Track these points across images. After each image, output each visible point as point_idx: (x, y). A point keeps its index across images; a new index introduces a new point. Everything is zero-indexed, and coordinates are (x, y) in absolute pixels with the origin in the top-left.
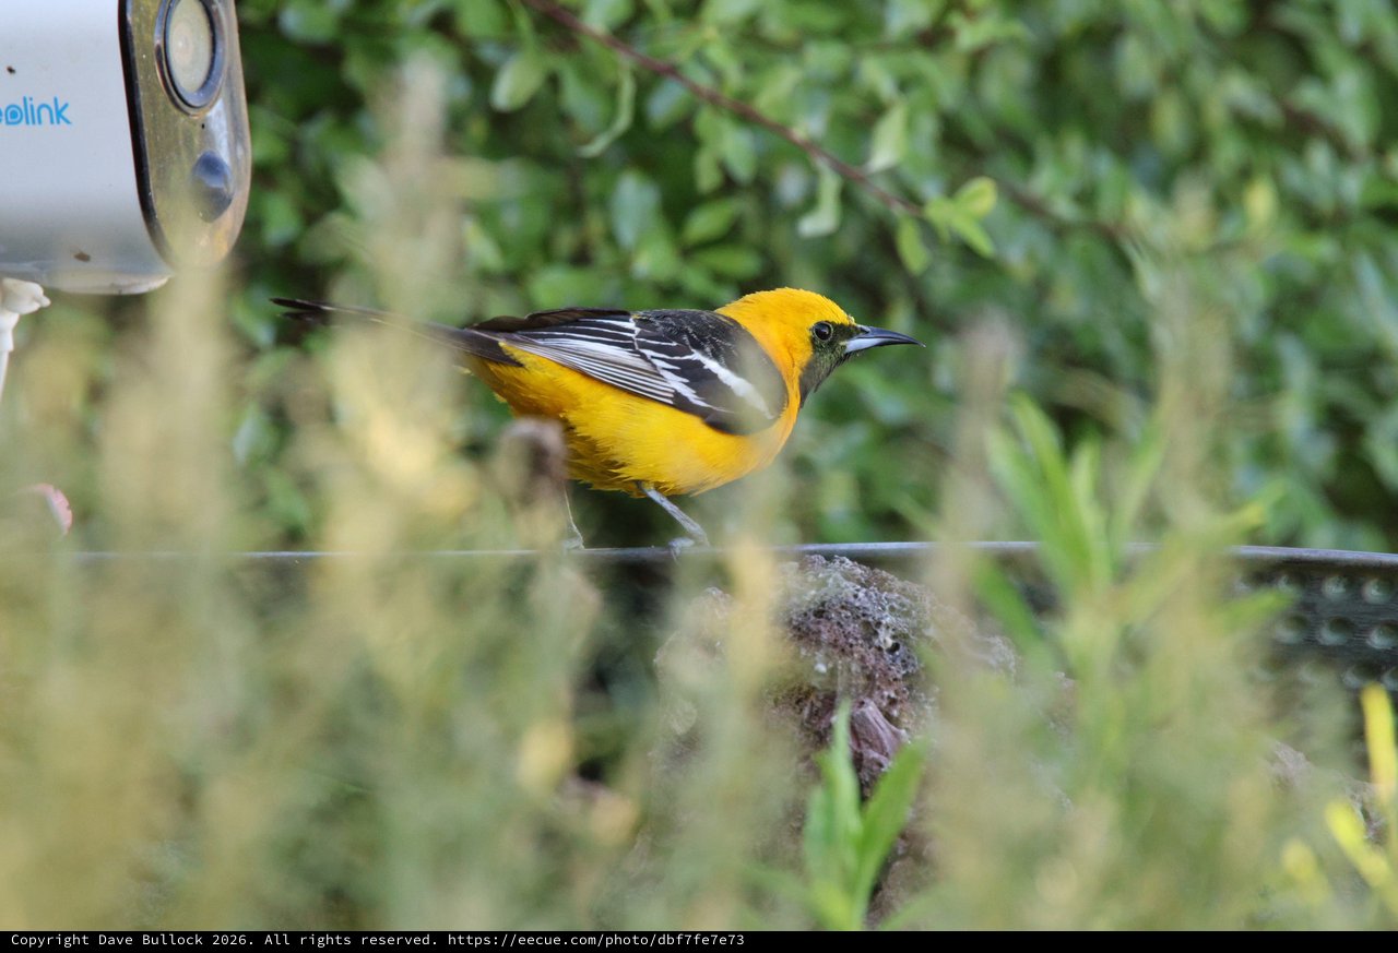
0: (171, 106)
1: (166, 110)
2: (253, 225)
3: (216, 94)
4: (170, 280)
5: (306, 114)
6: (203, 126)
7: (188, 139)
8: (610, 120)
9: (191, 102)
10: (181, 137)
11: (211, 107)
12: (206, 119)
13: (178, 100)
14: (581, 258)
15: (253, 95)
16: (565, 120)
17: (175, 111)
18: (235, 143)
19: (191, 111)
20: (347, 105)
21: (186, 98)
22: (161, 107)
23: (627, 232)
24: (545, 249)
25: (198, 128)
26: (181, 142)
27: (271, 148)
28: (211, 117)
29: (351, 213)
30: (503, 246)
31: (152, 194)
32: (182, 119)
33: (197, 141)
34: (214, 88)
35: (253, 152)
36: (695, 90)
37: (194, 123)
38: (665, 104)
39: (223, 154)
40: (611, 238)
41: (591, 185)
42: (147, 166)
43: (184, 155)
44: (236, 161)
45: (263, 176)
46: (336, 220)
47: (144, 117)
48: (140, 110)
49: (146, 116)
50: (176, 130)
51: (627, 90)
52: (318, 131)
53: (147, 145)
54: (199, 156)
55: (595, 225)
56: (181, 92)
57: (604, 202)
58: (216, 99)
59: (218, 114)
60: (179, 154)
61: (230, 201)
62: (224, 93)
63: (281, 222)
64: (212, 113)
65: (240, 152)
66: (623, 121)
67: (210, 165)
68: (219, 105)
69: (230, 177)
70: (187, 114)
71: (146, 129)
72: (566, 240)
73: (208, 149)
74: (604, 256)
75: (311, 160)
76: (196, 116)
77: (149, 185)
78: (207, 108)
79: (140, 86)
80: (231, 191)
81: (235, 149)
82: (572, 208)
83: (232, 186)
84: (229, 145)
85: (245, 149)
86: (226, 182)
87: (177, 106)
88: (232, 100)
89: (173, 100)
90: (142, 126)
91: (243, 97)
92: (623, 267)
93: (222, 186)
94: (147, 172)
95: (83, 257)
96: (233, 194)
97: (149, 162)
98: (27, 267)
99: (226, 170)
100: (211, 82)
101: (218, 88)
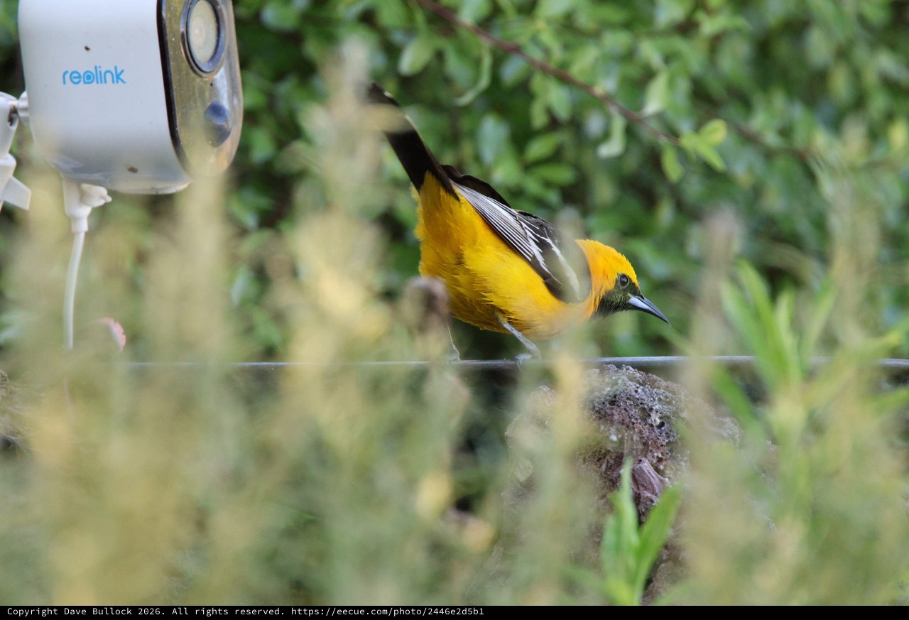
0: (191, 71)
1: (187, 74)
2: (244, 149)
3: (219, 64)
4: (189, 185)
5: (279, 76)
6: (212, 85)
7: (202, 92)
8: (476, 81)
9: (204, 69)
10: (197, 91)
11: (217, 72)
12: (213, 80)
13: (196, 68)
15: (244, 65)
16: (448, 81)
17: (193, 75)
18: (233, 95)
19: (204, 75)
20: (306, 71)
21: (200, 66)
22: (184, 72)
23: (488, 154)
25: (209, 86)
26: (197, 95)
27: (256, 99)
28: (216, 79)
29: (309, 141)
31: (178, 129)
32: (198, 80)
33: (207, 94)
34: (219, 60)
35: (244, 103)
36: (532, 62)
37: (206, 82)
38: (512, 71)
39: (225, 103)
40: (478, 158)
41: (465, 123)
42: (175, 110)
43: (199, 104)
44: (233, 107)
45: (251, 117)
46: (298, 146)
47: (173, 78)
48: (171, 75)
49: (174, 78)
50: (194, 87)
51: (487, 62)
52: (286, 88)
53: (175, 96)
54: (209, 104)
55: (467, 149)
56: (197, 62)
57: (473, 135)
58: (220, 68)
59: (222, 77)
60: (195, 103)
61: (229, 133)
62: (225, 61)
63: (262, 148)
64: (217, 76)
65: (236, 102)
66: (484, 82)
67: (216, 110)
68: (222, 71)
69: (229, 117)
70: (201, 77)
71: (175, 86)
72: (449, 160)
73: (214, 99)
74: (474, 170)
75: (282, 107)
76: (207, 78)
77: (176, 123)
78: (214, 73)
79: (170, 58)
80: (230, 127)
81: (233, 99)
82: (452, 138)
83: (230, 123)
84: (229, 97)
85: (239, 100)
86: (226, 121)
87: (195, 72)
88: (230, 68)
89: (192, 68)
90: (171, 84)
91: (237, 66)
92: (486, 176)
93: (224, 123)
94: (175, 114)
95: (133, 170)
96: (231, 129)
97: (176, 108)
98: (97, 176)
99: (226, 113)
100: (217, 56)
101: (221, 60)
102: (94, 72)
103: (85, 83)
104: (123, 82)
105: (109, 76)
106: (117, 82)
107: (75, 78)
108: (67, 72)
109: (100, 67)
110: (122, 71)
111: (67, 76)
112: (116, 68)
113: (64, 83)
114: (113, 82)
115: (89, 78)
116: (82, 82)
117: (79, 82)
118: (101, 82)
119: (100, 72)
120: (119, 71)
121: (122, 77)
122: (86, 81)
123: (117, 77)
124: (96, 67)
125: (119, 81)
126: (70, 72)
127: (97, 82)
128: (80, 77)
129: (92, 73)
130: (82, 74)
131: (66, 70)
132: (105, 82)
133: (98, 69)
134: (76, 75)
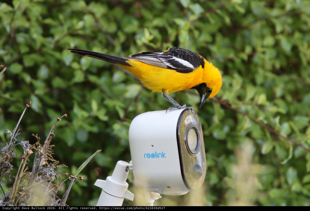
0: (188, 154)
1: (187, 154)
2: (207, 179)
3: (198, 151)
4: (189, 192)
5: (219, 156)
6: (196, 158)
7: (192, 161)
8: (287, 156)
9: (193, 153)
10: (191, 160)
11: (197, 154)
12: (196, 157)
14: (279, 187)
15: (207, 151)
16: (276, 156)
17: (189, 155)
18: (203, 161)
19: (193, 155)
20: (229, 153)
21: (192, 152)
22: (186, 154)
23: (290, 181)
24: (272, 185)
25: (194, 158)
26: (191, 162)
27: (211, 163)
28: (197, 156)
29: (230, 177)
30: (263, 184)
31: (184, 173)
32: (191, 156)
33: (194, 161)
34: (198, 149)
35: (207, 164)
36: (305, 149)
37: (193, 157)
38: (298, 152)
39: (200, 164)
40: (286, 182)
41: (282, 171)
43: (191, 165)
44: (203, 166)
45: (209, 169)
46: (226, 179)
47: (182, 156)
49: (183, 156)
50: (189, 159)
51: (291, 149)
52: (222, 159)
53: (183, 162)
54: (195, 165)
55: (282, 179)
56: (190, 150)
57: (285, 174)
58: (198, 152)
59: (199, 155)
60: (190, 164)
61: (202, 174)
62: (200, 150)
63: (214, 179)
64: (197, 155)
65: (204, 163)
66: (290, 157)
67: (198, 166)
68: (199, 153)
69: (202, 169)
70: (192, 155)
71: (183, 159)
72: (276, 183)
73: (197, 163)
74: (285, 186)
75: (220, 166)
76: (194, 156)
77: (183, 171)
78: (196, 154)
79: (181, 149)
80: (202, 172)
81: (203, 163)
82: (277, 175)
83: (202, 171)
84: (201, 162)
85: (205, 163)
86: (201, 170)
88: (202, 152)
89: (189, 152)
90: (182, 158)
91: (204, 151)
92: (289, 189)
93: (200, 171)
94: (183, 168)
95: (169, 187)
96: (202, 173)
97: (184, 166)
98: (156, 189)
99: (201, 168)
100: (197, 148)
101: (199, 150)
102: (155, 154)
103: (152, 158)
104: (165, 157)
105: (160, 155)
106: (163, 157)
107: (148, 156)
108: (146, 154)
109: (157, 152)
110: (165, 153)
111: (146, 155)
112: (162, 152)
113: (145, 158)
114: (162, 157)
115: (153, 156)
116: (151, 157)
117: (150, 157)
118: (158, 157)
119: (157, 154)
120: (163, 154)
121: (164, 155)
122: (152, 157)
123: (163, 156)
124: (156, 152)
125: (164, 157)
126: (147, 154)
127: (156, 157)
128: (150, 156)
129: (154, 154)
130: (151, 155)
131: (145, 153)
132: (159, 157)
133: (156, 153)
134: (148, 155)
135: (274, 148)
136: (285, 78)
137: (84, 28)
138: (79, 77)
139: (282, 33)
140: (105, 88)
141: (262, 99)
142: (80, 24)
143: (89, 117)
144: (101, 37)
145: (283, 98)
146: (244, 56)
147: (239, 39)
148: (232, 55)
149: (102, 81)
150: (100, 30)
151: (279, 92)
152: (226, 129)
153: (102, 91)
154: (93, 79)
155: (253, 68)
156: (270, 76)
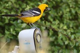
135: (69, 43)
136: (73, 22)
137: (8, 6)
138: (7, 21)
139: (72, 7)
140: (15, 25)
141: (65, 27)
142: (7, 5)
143: (10, 34)
144: (14, 9)
145: (73, 28)
146: (60, 14)
147: (58, 10)
148: (56, 14)
149: (14, 23)
150: (14, 7)
151: (71, 26)
152: (54, 38)
153: (15, 26)
154: (11, 22)
155: (63, 19)
156: (68, 21)
